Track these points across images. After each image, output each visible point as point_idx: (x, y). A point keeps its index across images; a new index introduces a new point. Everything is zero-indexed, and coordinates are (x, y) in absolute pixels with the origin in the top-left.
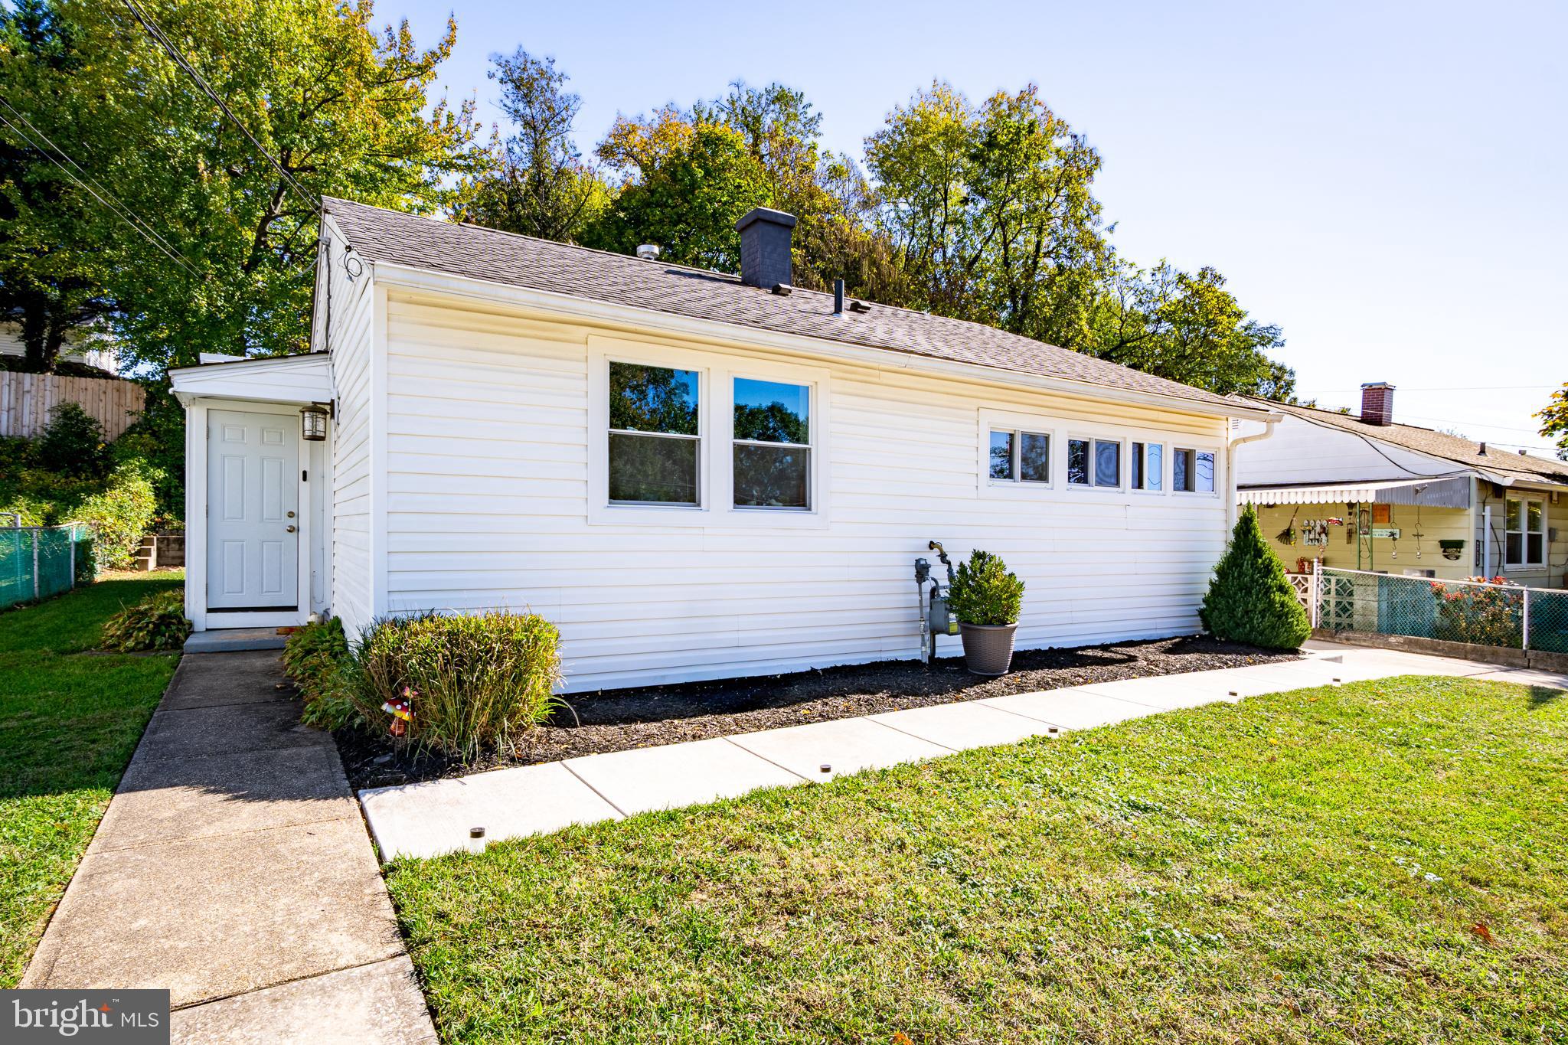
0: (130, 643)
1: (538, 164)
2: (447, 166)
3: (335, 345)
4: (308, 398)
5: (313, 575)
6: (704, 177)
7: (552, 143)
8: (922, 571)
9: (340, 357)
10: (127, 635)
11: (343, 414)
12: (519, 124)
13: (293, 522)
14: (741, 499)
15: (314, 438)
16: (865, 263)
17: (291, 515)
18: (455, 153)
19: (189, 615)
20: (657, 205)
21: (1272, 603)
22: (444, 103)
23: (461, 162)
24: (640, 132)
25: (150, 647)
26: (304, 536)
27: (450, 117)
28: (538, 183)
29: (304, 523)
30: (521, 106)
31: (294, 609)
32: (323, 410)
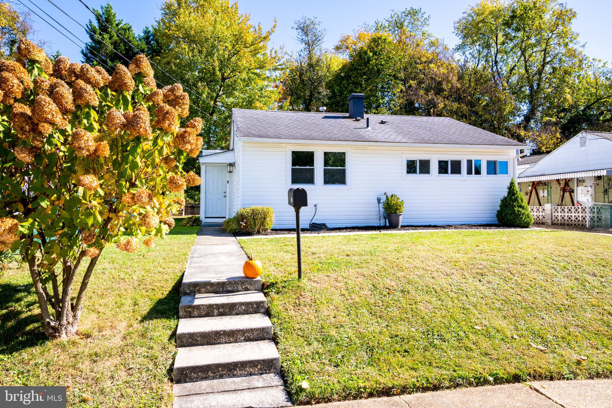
0: (189, 225)
1: (310, 58)
2: (276, 69)
3: (235, 148)
4: (229, 162)
5: (229, 209)
6: (373, 56)
7: (316, 49)
8: (379, 200)
9: (236, 151)
10: (188, 223)
11: (236, 166)
12: (303, 45)
13: (225, 194)
14: (326, 182)
15: (230, 172)
16: (444, 83)
17: (225, 192)
18: (278, 64)
19: (201, 219)
20: (355, 70)
21: (514, 211)
22: (273, 49)
23: (279, 67)
24: (351, 38)
25: (193, 226)
26: (228, 198)
27: (276, 52)
28: (311, 66)
29: (228, 195)
30: (304, 37)
31: (225, 218)
32: (232, 165)
